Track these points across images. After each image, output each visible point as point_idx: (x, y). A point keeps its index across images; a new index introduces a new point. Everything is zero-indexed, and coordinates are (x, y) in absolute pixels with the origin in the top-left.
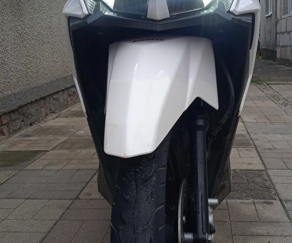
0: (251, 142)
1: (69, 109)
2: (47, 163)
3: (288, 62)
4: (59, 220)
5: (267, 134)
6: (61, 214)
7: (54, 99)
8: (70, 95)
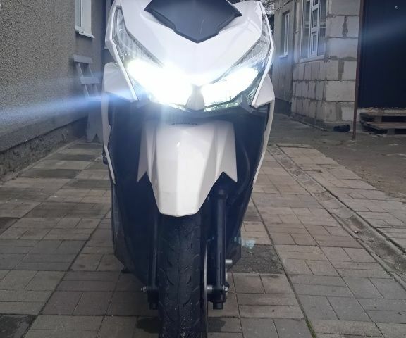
0: (258, 215)
1: (31, 166)
2: (22, 233)
3: (304, 118)
4: (55, 291)
5: (276, 206)
6: (55, 285)
7: (15, 154)
8: (32, 149)
